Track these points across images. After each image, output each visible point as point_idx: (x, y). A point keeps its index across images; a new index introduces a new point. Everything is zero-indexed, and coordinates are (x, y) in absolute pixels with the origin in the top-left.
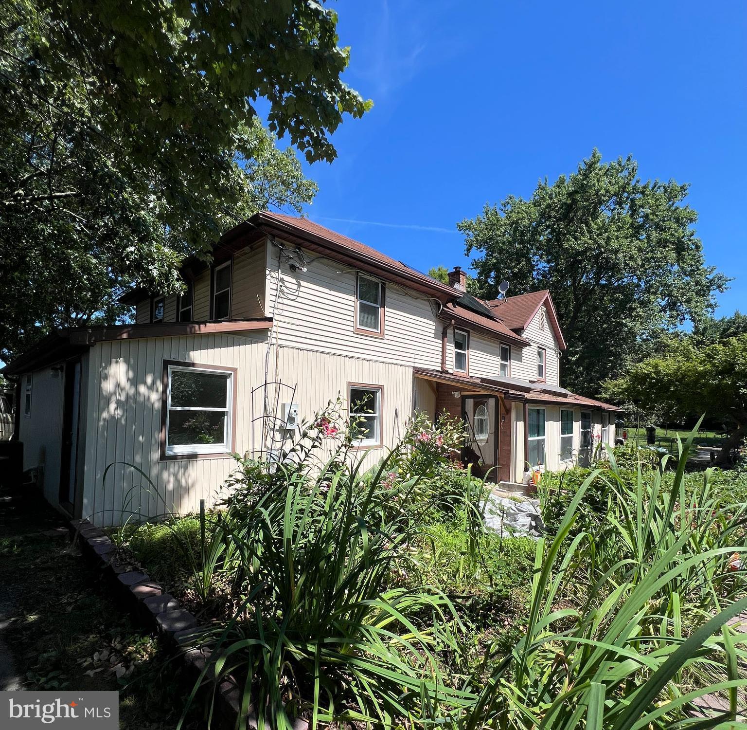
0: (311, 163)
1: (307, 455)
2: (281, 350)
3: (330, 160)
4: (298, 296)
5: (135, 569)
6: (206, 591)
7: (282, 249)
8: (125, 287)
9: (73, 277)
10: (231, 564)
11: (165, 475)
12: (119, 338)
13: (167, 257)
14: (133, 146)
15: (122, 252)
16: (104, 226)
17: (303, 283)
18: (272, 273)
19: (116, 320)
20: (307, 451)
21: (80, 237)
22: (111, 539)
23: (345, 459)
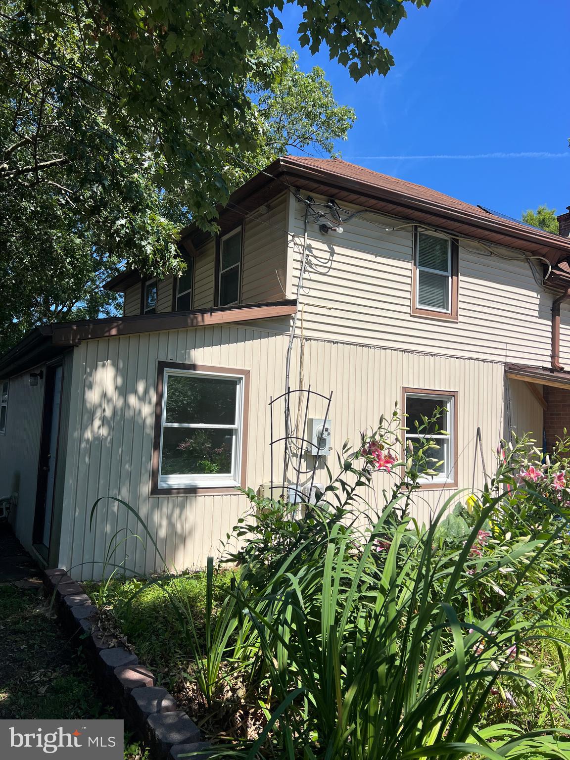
0: (357, 80)
1: (349, 496)
2: (307, 344)
3: (384, 71)
4: (330, 268)
5: (121, 644)
6: (212, 689)
7: (309, 205)
8: (111, 269)
9: (56, 261)
10: (244, 651)
11: (156, 517)
12: (107, 334)
13: (164, 228)
14: (130, 94)
15: (111, 227)
16: (91, 197)
17: (337, 249)
18: (296, 239)
19: (99, 311)
20: (350, 490)
21: (64, 213)
22: (91, 598)
23: (407, 505)
